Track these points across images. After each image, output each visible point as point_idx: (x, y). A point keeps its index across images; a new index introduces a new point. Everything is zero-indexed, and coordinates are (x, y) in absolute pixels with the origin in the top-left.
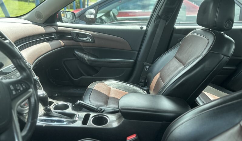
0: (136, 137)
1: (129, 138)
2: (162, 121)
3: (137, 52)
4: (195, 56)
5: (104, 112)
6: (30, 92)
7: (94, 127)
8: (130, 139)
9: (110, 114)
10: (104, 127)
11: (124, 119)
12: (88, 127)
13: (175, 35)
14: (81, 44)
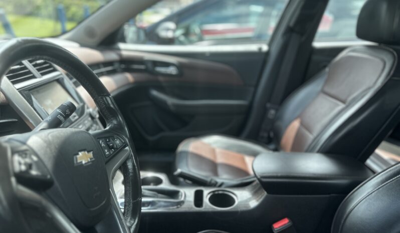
0: (290, 223)
1: (277, 226)
2: (329, 194)
3: (252, 89)
4: (364, 88)
5: (223, 186)
6: (127, 150)
7: (216, 210)
8: (279, 227)
9: (235, 189)
10: (233, 210)
11: (265, 193)
12: (206, 210)
13: (315, 58)
14: (161, 79)
